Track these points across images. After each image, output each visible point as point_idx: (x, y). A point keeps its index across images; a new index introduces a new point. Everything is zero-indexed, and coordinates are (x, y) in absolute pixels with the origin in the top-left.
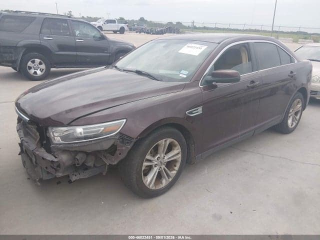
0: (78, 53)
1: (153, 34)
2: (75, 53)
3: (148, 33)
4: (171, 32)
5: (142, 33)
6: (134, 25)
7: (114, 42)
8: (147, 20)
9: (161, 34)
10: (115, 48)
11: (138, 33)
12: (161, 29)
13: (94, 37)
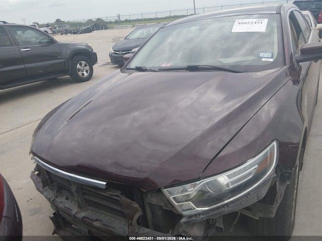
0: (27, 65)
1: (80, 33)
2: (22, 66)
3: (75, 33)
4: (98, 29)
5: (68, 34)
6: (55, 28)
7: (65, 45)
8: (63, 22)
9: (89, 32)
10: (69, 52)
11: (64, 35)
12: (86, 27)
13: (40, 43)
